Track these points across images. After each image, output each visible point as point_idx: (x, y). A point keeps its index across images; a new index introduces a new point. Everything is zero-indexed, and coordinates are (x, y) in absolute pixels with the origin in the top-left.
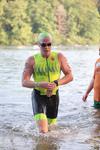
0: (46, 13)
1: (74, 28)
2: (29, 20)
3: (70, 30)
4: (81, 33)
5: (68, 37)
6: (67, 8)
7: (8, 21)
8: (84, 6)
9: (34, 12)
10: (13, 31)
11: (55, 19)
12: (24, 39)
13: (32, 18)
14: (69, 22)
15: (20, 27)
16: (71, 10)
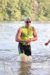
0: (28, 5)
1: (42, 12)
2: (20, 8)
3: (40, 14)
4: (46, 15)
5: (39, 17)
6: (39, 3)
7: (9, 9)
8: (47, 1)
9: (22, 4)
10: (12, 14)
11: (33, 8)
12: (17, 18)
13: (21, 7)
14: (39, 10)
15: (15, 12)
16: (41, 3)
